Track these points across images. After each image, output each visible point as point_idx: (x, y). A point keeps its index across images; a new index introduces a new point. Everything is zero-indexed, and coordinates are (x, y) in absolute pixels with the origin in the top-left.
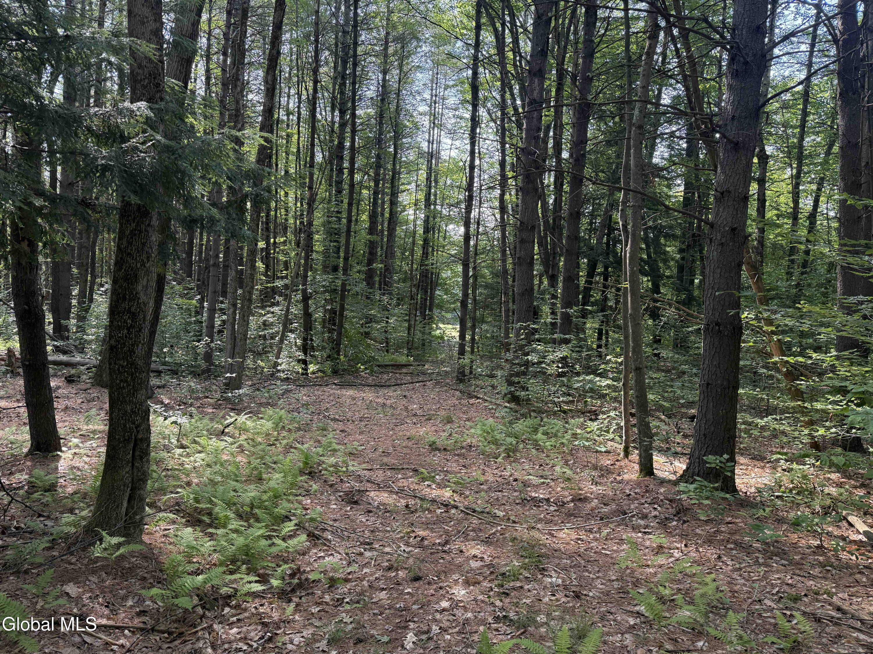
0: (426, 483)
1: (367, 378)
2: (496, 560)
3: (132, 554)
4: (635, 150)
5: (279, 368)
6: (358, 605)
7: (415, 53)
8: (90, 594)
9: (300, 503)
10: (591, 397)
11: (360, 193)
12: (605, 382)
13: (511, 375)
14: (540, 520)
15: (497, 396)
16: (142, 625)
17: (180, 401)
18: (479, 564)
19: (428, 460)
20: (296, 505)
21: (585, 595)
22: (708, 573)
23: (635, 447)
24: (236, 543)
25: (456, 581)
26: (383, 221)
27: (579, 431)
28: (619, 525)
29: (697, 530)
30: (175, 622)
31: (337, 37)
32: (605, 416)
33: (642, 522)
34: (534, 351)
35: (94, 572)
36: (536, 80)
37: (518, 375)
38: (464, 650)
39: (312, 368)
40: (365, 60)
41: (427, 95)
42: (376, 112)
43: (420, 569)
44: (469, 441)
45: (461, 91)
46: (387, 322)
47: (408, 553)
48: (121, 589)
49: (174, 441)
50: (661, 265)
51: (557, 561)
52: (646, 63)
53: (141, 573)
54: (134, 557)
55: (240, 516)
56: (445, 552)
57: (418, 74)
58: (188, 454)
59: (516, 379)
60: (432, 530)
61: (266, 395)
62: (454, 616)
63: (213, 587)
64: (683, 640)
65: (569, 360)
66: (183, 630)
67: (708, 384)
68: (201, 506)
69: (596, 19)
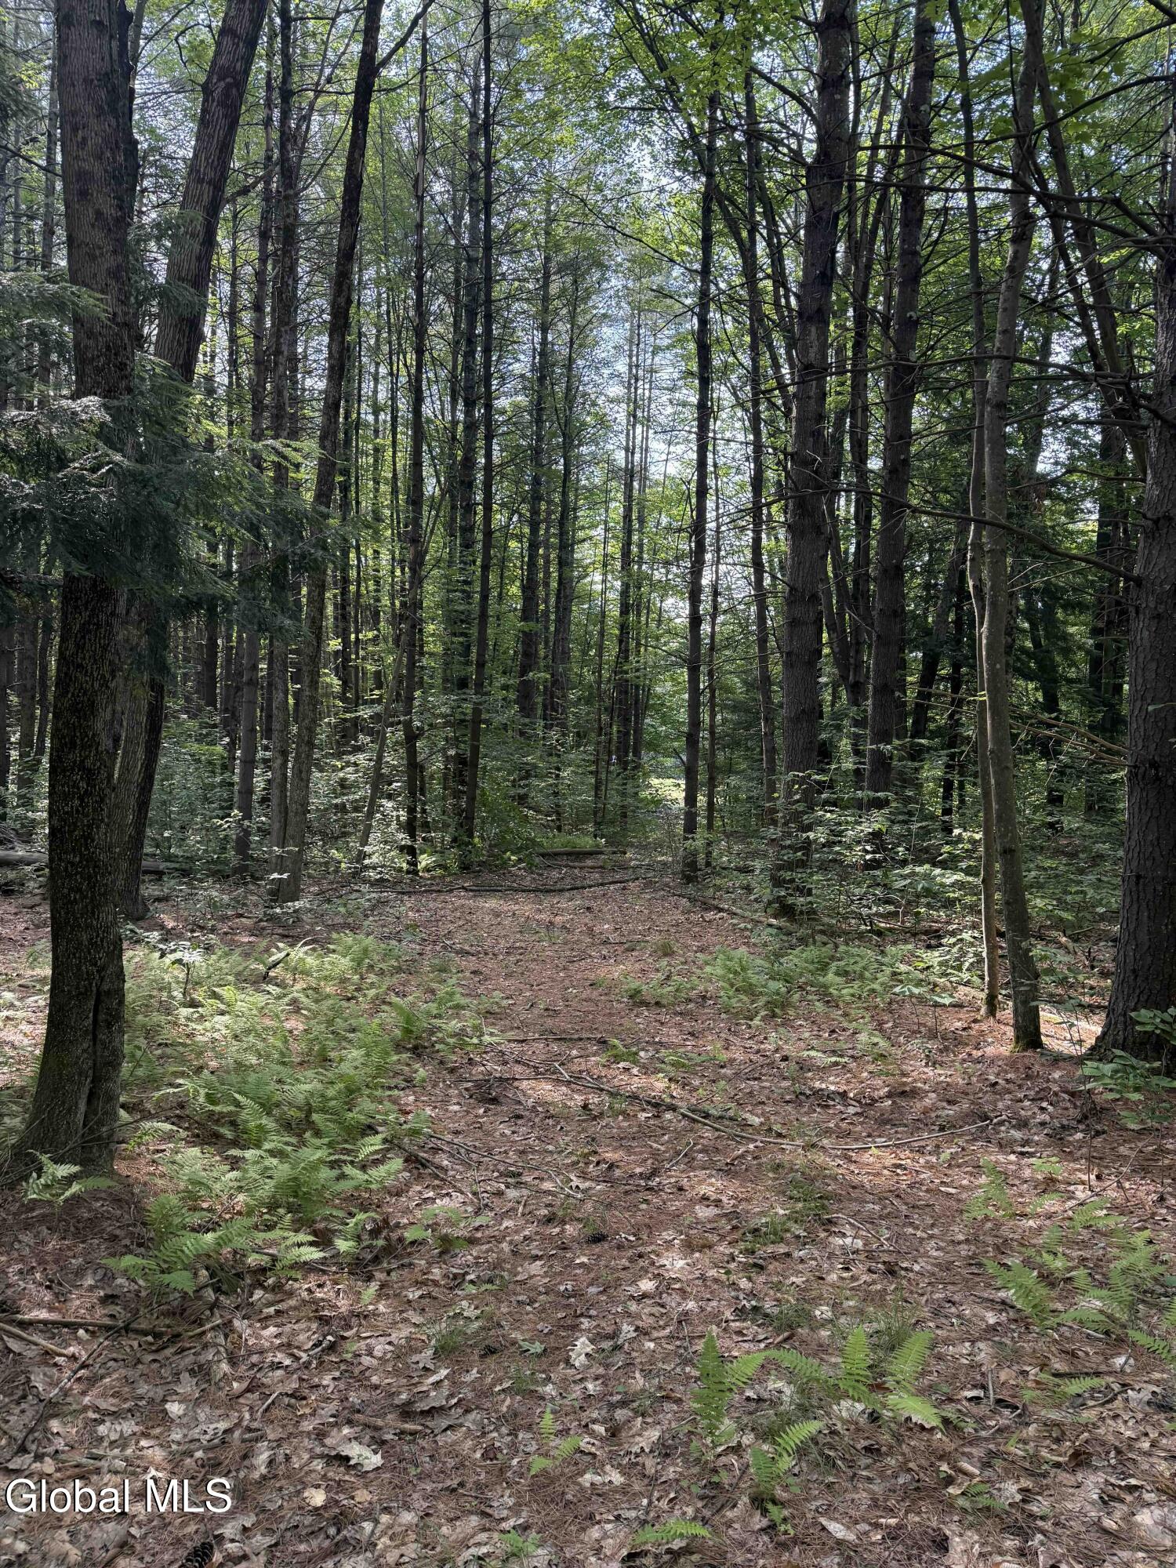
0: (622, 1065)
1: (523, 878)
2: (743, 1206)
3: (95, 1194)
4: (992, 449)
5: (366, 862)
6: (489, 1286)
7: (599, 291)
8: (20, 1266)
9: (395, 1101)
10: (929, 906)
11: (506, 547)
12: (951, 878)
13: (780, 868)
14: (828, 1132)
15: (756, 906)
16: (107, 1321)
17: (194, 923)
18: (712, 1212)
19: (626, 1022)
20: (388, 1105)
21: (906, 1269)
22: (1139, 1229)
23: (1008, 996)
24: (276, 1174)
25: (669, 1244)
26: (547, 595)
27: (903, 968)
28: (975, 1140)
29: (1122, 1149)
30: (166, 1314)
31: (457, 270)
32: (952, 940)
33: (1017, 1134)
34: (820, 822)
35: (27, 1226)
36: (813, 329)
37: (790, 866)
38: (678, 1370)
39: (424, 861)
40: (508, 310)
41: (621, 367)
42: (531, 402)
43: (604, 1221)
44: (701, 988)
45: (682, 356)
46: (558, 776)
47: (585, 1191)
48: (74, 1257)
49: (178, 994)
50: (1058, 659)
51: (855, 1207)
52: (1008, 287)
53: (109, 1227)
54: (97, 1200)
55: (287, 1126)
56: (650, 1189)
57: (605, 329)
58: (202, 1016)
59: (788, 875)
60: (629, 1150)
61: (342, 910)
62: (663, 1306)
63: (235, 1252)
64: (1087, 1354)
65: (887, 838)
66: (180, 1329)
67: (1138, 877)
68: (218, 1108)
69: (923, 212)
